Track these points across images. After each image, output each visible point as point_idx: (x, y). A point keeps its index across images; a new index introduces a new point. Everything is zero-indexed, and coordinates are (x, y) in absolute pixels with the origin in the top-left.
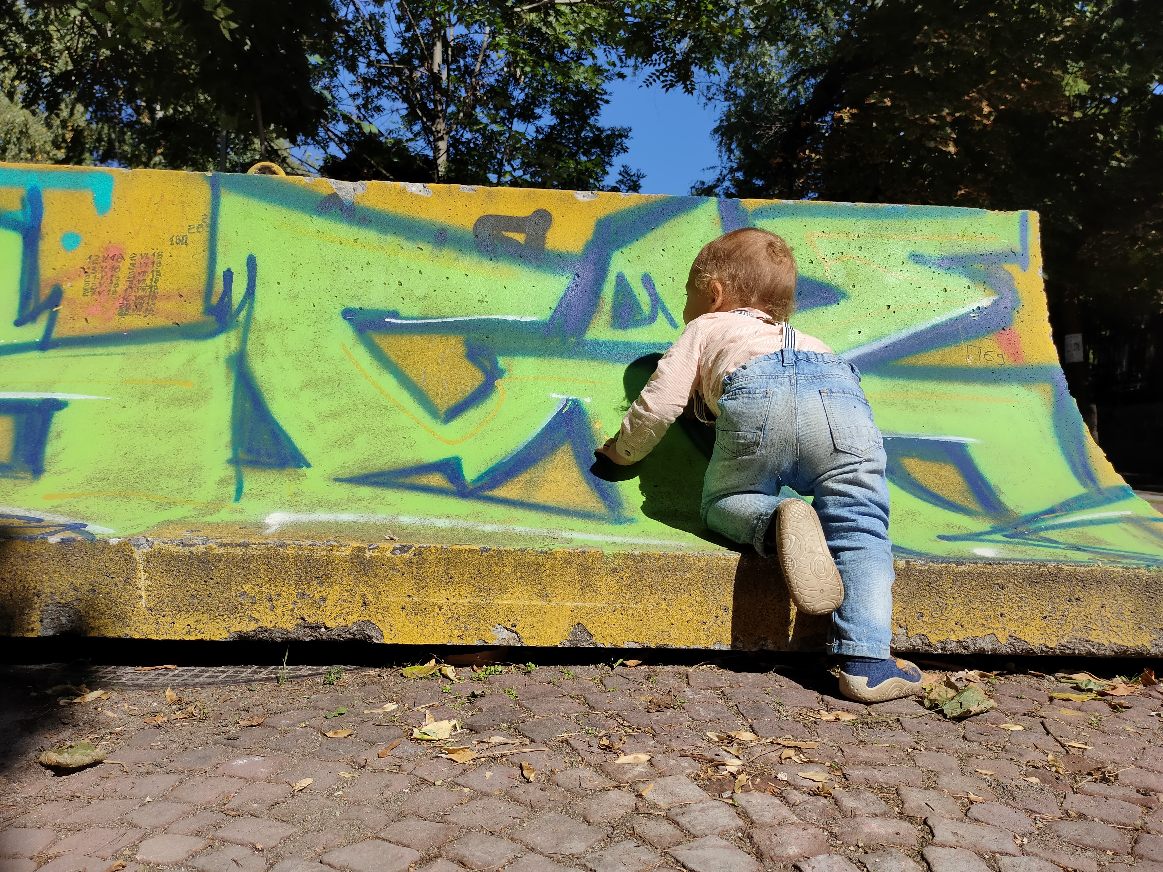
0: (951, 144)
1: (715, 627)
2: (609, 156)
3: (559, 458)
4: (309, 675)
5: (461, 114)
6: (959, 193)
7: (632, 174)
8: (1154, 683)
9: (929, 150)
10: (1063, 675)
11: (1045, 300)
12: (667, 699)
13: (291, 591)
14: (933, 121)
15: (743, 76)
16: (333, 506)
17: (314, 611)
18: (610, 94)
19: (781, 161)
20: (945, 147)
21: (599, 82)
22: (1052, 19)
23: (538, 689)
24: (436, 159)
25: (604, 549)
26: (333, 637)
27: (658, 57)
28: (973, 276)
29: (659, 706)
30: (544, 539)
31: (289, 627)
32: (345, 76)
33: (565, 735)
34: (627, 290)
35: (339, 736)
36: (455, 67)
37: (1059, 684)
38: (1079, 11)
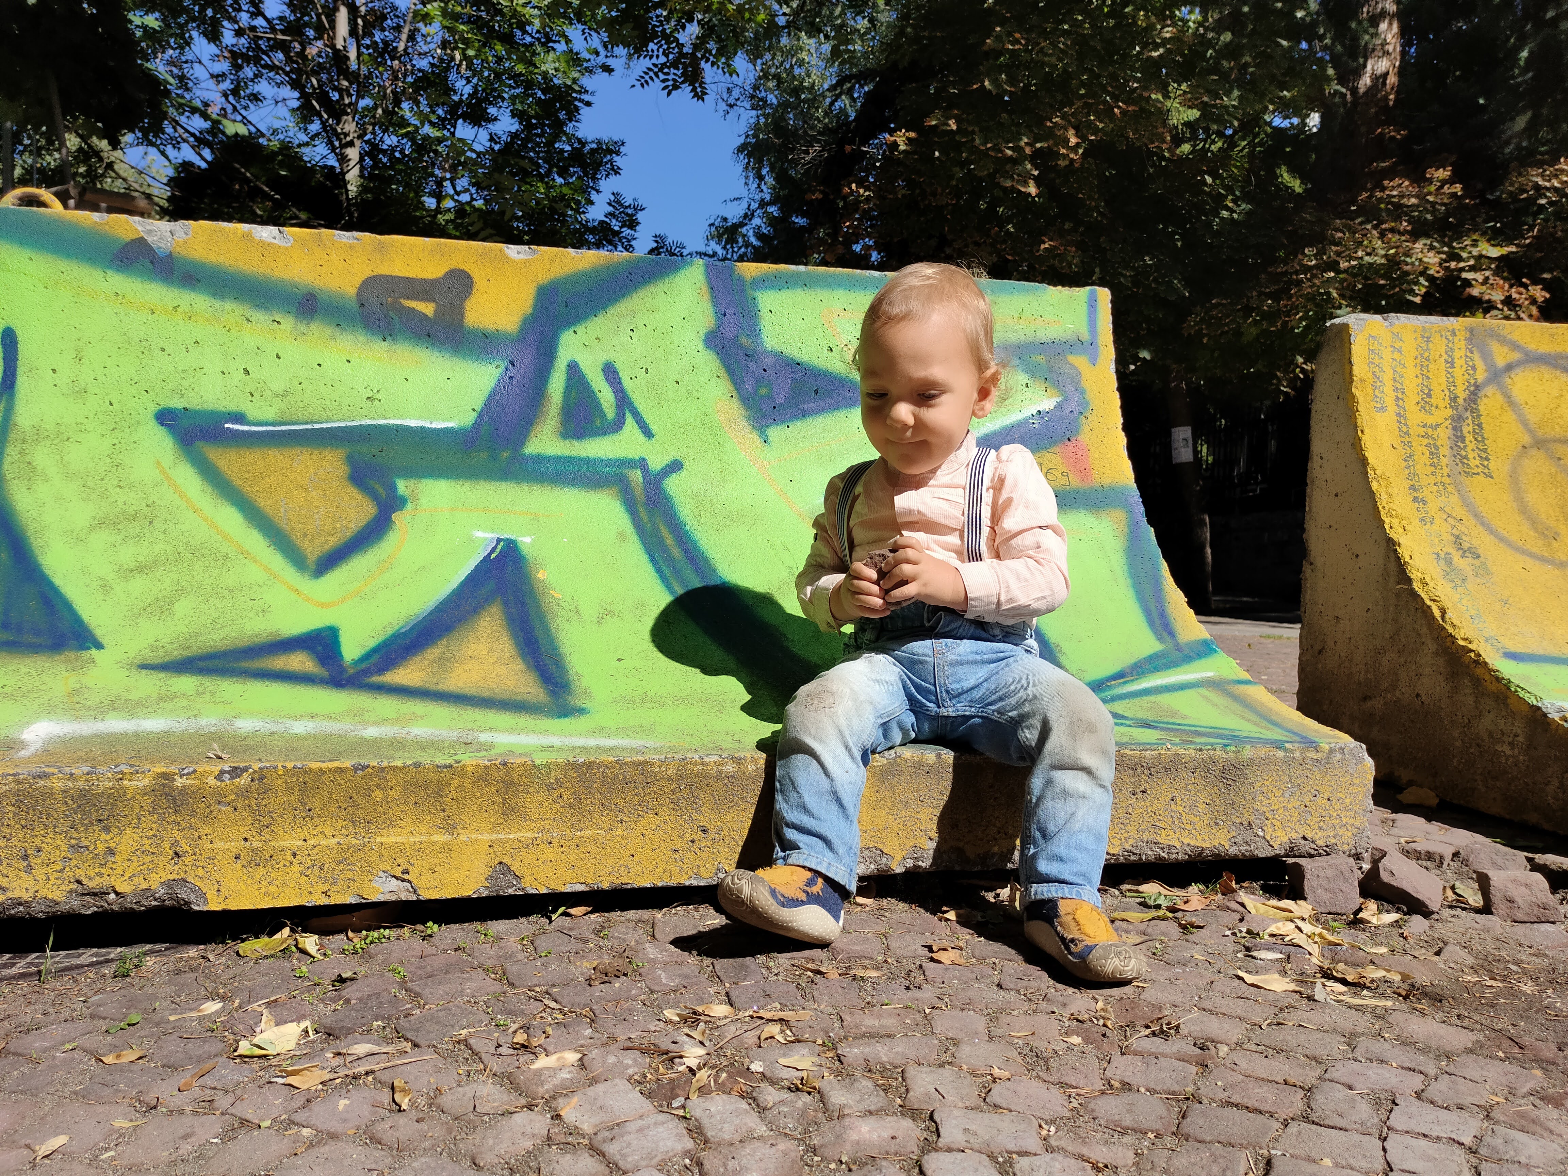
0: (1032, 183)
1: (691, 855)
2: (594, 179)
3: (484, 624)
4: (92, 964)
5: (380, 111)
6: (1042, 246)
7: (627, 204)
8: (1234, 891)
9: (1005, 190)
10: (1129, 887)
11: (1118, 403)
12: (619, 963)
13: (59, 843)
14: (1009, 152)
15: (774, 76)
16: (133, 708)
17: (97, 870)
18: (593, 93)
19: (820, 196)
20: (1024, 186)
21: (576, 75)
22: (1150, 27)
23: (439, 961)
24: (343, 174)
25: (534, 757)
26: (129, 906)
27: (655, 47)
28: (1032, 371)
29: (606, 975)
30: (451, 746)
31: (58, 896)
32: (201, 47)
33: (464, 1032)
34: (582, 384)
35: (123, 1060)
36: (368, 42)
37: (1124, 900)
38: (1181, 20)
